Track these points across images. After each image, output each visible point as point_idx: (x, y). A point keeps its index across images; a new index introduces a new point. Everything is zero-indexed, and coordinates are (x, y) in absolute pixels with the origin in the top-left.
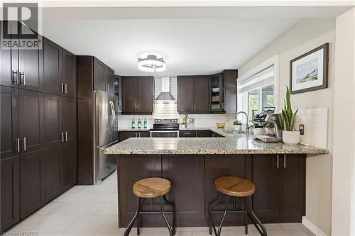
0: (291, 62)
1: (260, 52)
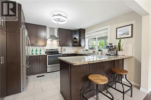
0: (117, 28)
1: (100, 23)
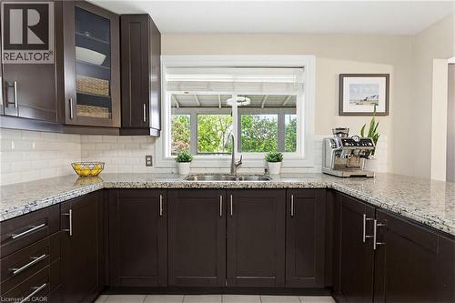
0: (342, 76)
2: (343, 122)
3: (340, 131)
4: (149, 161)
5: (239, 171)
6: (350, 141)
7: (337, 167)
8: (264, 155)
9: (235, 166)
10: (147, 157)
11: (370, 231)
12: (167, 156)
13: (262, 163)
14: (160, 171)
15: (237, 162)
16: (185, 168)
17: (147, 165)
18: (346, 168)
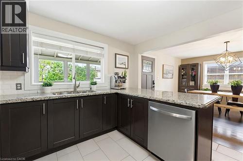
0: (116, 54)
2: (117, 70)
3: (116, 74)
4: (19, 87)
5: (78, 89)
6: (120, 77)
7: (116, 86)
8: (89, 82)
9: (76, 87)
10: (17, 84)
11: (130, 103)
12: (33, 83)
13: (88, 86)
14: (28, 92)
15: (77, 85)
16: (48, 89)
17: (17, 89)
18: (119, 86)
